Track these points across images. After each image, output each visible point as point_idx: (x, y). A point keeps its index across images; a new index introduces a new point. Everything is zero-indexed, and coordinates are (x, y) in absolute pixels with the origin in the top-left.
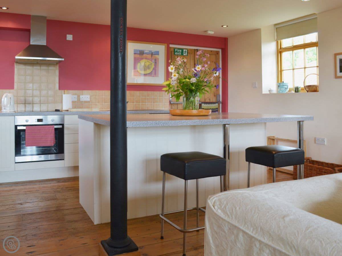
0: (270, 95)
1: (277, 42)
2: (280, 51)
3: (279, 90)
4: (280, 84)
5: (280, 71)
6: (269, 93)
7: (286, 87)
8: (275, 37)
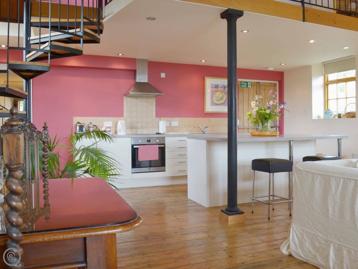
0: (319, 120)
1: (325, 76)
2: (326, 84)
3: (325, 116)
4: (326, 111)
5: (326, 101)
6: (317, 118)
7: (332, 114)
8: (323, 72)
